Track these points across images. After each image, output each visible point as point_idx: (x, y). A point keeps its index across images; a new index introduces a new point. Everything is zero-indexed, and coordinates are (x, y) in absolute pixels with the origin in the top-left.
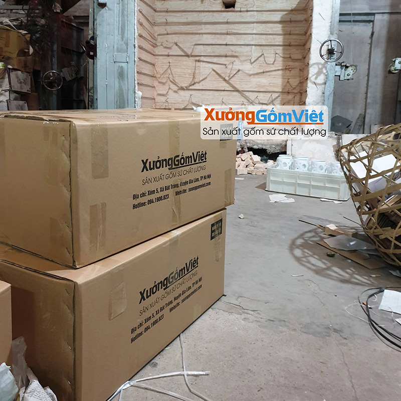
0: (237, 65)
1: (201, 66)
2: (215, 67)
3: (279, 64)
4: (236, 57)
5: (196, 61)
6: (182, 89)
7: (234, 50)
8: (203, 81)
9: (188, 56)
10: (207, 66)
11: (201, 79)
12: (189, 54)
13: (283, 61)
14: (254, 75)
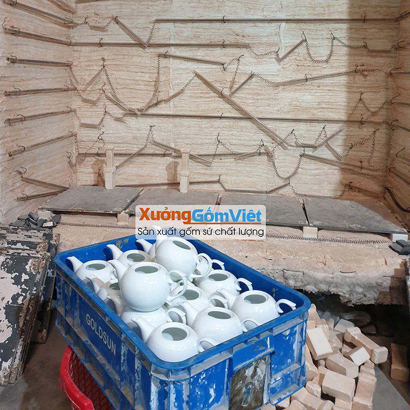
0: (249, 64)
1: (171, 66)
2: (201, 68)
3: (341, 61)
4: (246, 46)
5: (159, 56)
6: (132, 113)
7: (239, 31)
8: (177, 99)
9: (141, 45)
10: (182, 66)
11: (171, 94)
12: (145, 41)
13: (350, 55)
14: (284, 84)
